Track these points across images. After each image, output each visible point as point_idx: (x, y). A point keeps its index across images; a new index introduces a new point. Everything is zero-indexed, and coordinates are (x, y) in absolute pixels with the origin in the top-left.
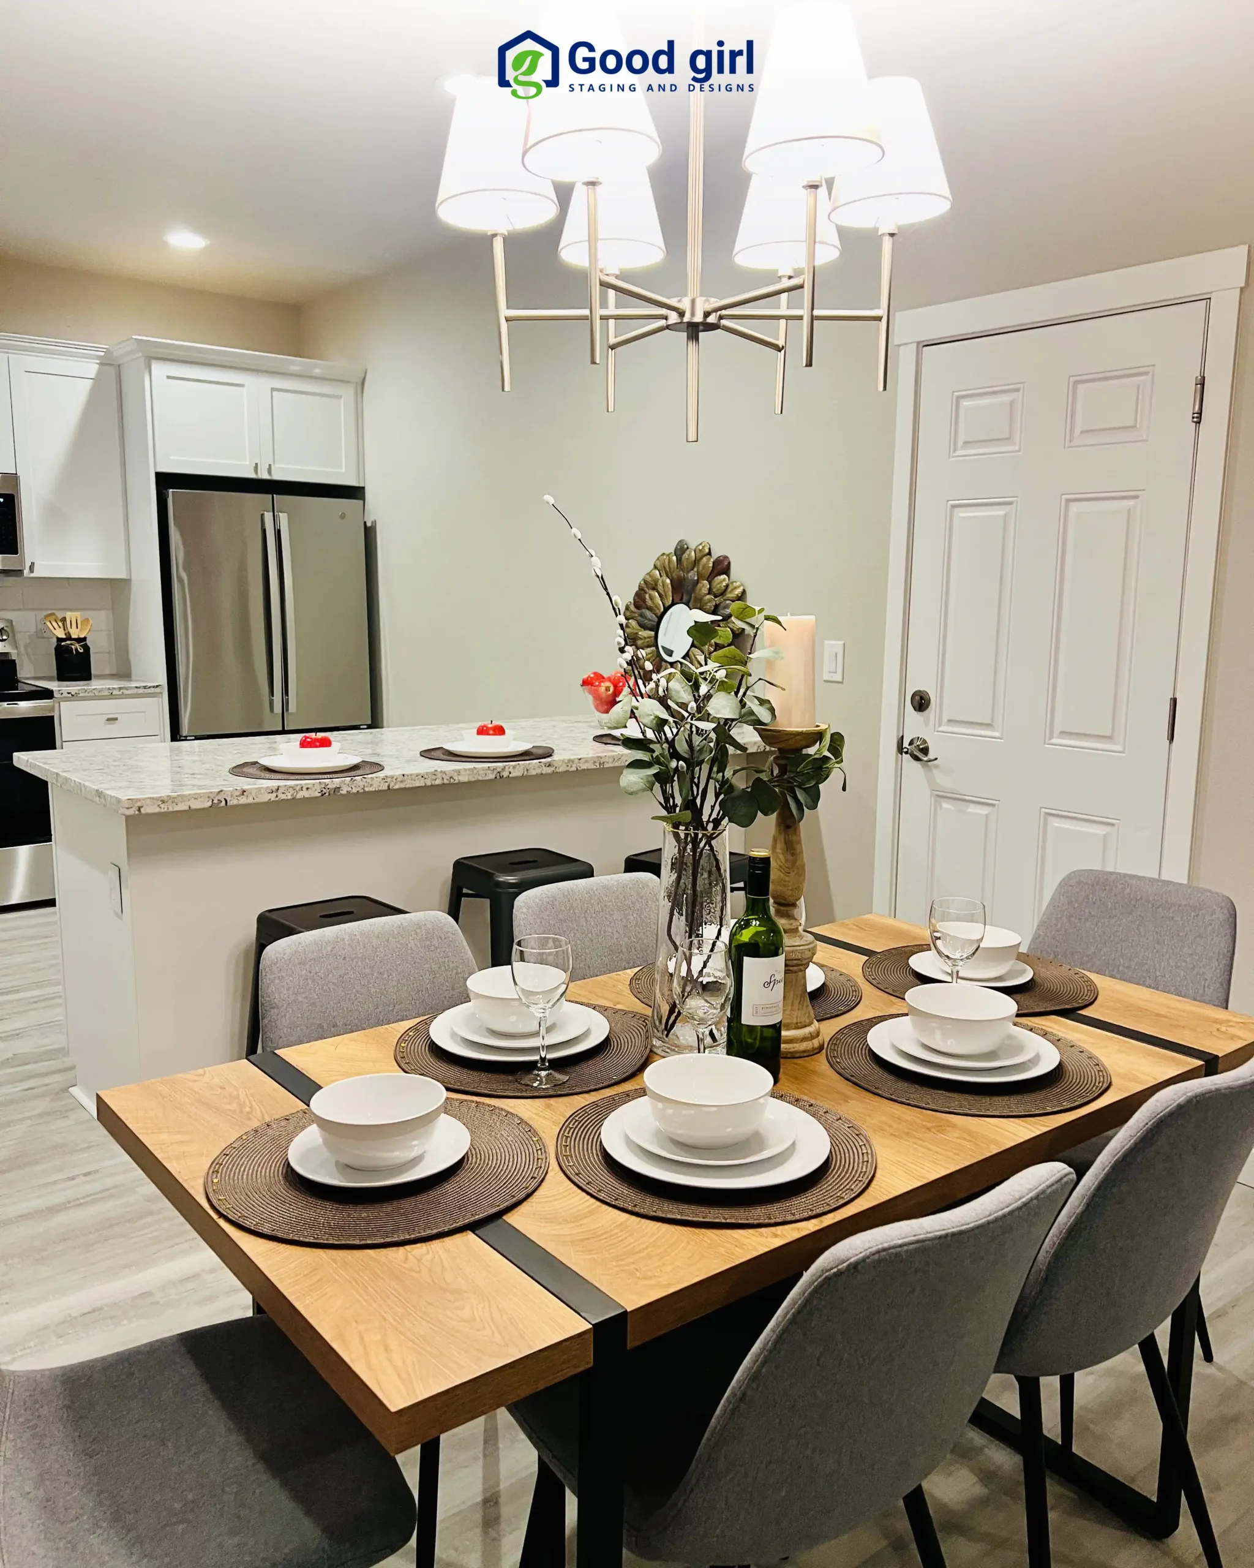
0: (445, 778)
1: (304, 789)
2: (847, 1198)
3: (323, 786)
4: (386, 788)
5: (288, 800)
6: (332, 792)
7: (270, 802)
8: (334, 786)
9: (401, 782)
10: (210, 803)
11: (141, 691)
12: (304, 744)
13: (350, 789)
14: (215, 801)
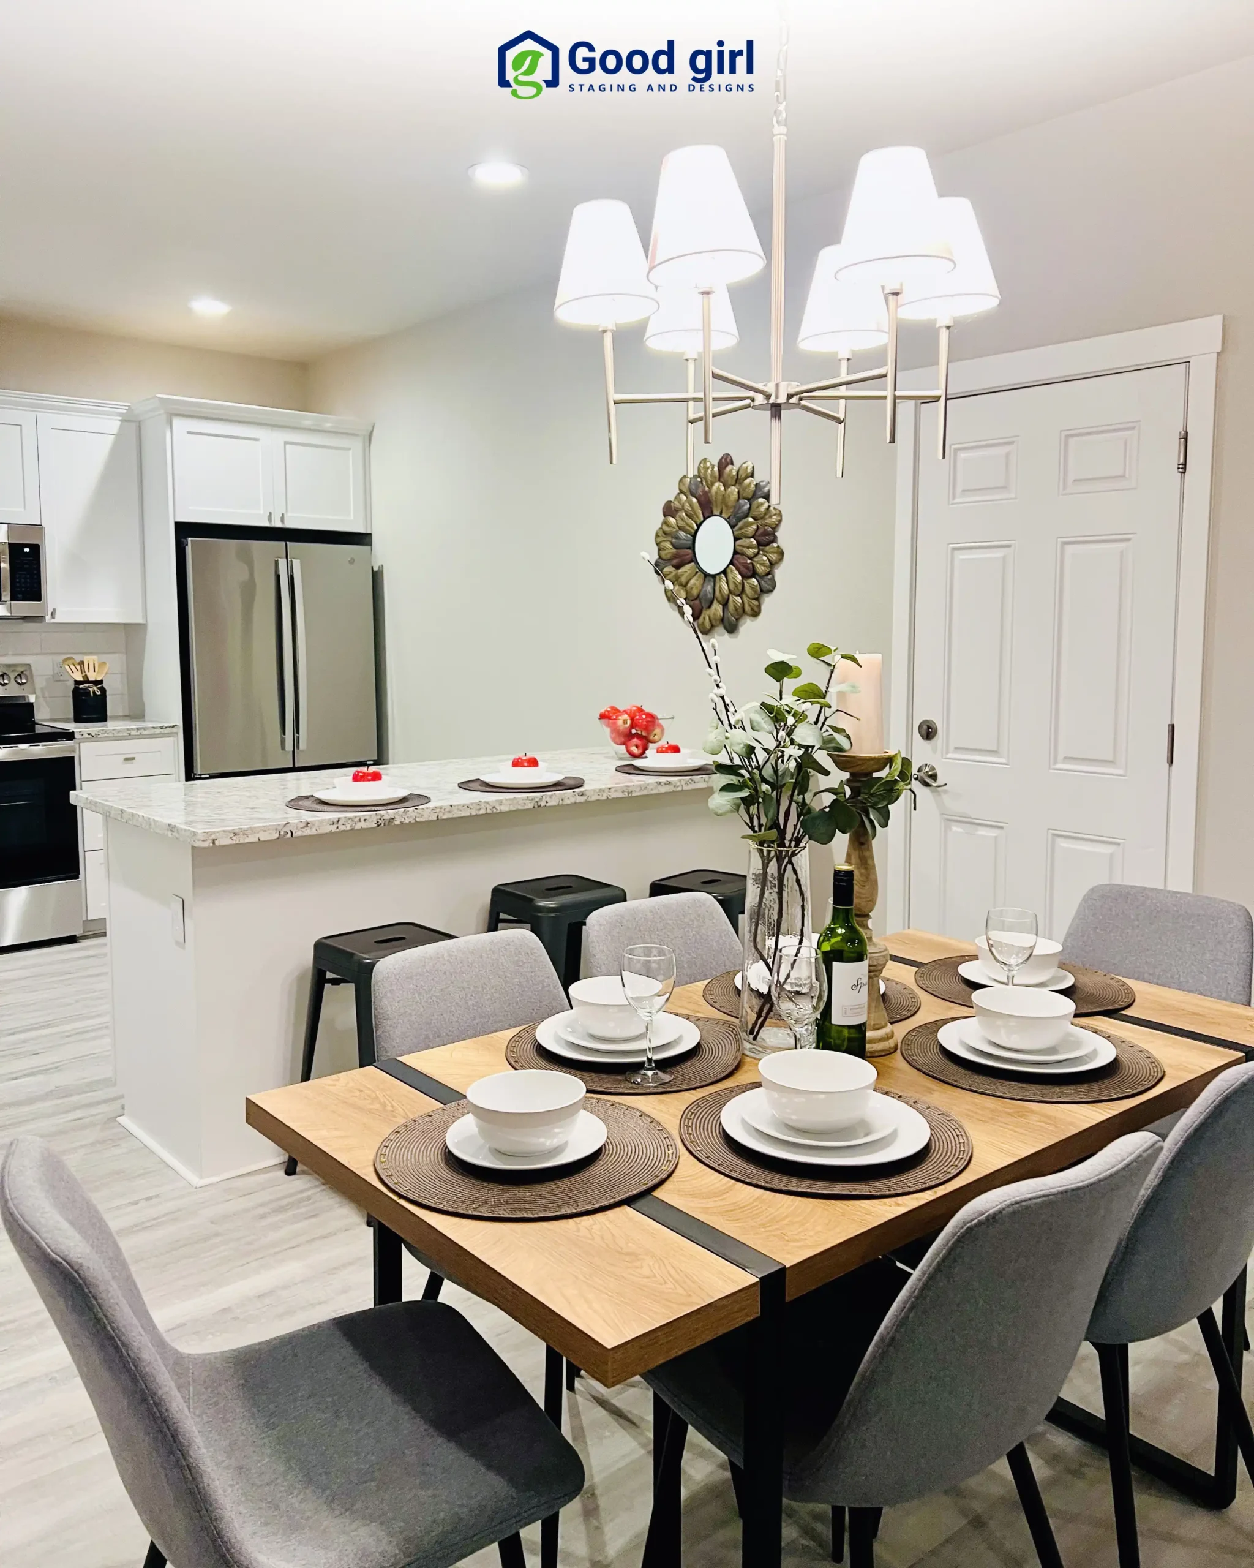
0: (489, 808)
1: (362, 820)
2: (954, 1172)
3: (379, 817)
4: (436, 818)
5: (347, 831)
6: (387, 823)
7: (331, 833)
8: (388, 817)
9: (449, 812)
10: (277, 835)
11: (158, 731)
12: (356, 778)
13: (403, 820)
14: (282, 833)
